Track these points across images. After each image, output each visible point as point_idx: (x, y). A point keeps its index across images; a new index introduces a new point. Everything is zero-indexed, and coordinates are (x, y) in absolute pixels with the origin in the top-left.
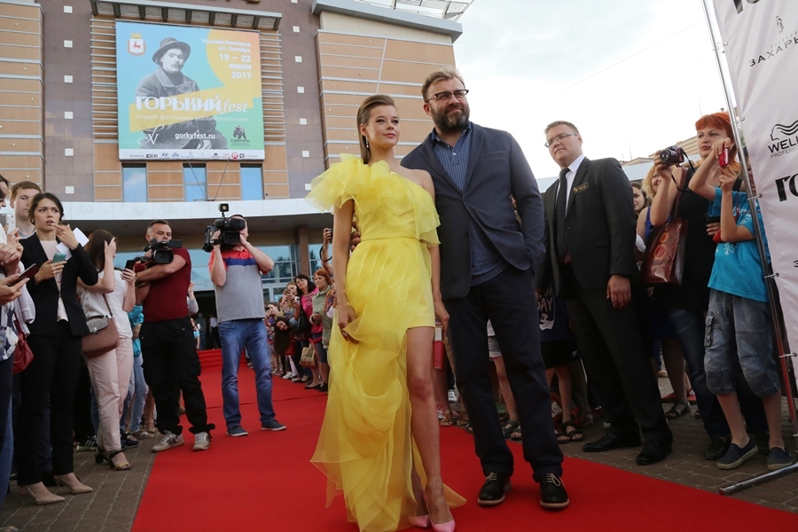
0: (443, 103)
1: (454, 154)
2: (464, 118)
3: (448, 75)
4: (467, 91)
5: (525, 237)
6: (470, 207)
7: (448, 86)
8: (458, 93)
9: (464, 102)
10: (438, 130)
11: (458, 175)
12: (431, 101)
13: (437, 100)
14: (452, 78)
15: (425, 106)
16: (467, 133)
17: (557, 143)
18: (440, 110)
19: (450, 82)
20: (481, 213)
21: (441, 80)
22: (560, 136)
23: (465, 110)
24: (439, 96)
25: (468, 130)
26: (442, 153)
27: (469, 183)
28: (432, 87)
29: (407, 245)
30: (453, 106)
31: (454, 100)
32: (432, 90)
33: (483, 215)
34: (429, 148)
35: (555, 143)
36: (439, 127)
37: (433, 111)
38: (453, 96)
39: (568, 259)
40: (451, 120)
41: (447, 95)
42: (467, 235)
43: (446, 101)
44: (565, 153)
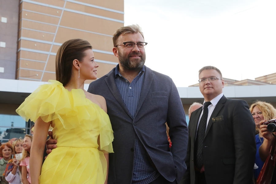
0: (128, 50)
1: (130, 88)
2: (142, 63)
3: (134, 30)
4: (146, 44)
5: (174, 155)
6: (137, 130)
7: (133, 38)
8: (140, 44)
9: (143, 51)
10: (121, 68)
11: (132, 105)
12: (119, 47)
13: (124, 46)
14: (137, 33)
15: (114, 49)
16: (141, 74)
17: (209, 82)
18: (125, 55)
19: (135, 35)
20: (144, 135)
21: (129, 33)
22: (212, 78)
23: (143, 57)
24: (126, 44)
25: (143, 72)
26: (122, 86)
27: (139, 112)
28: (121, 37)
29: (93, 154)
30: (135, 53)
31: (137, 48)
32: (121, 39)
33: (147, 137)
34: (112, 79)
35: (207, 81)
36: (122, 66)
37: (119, 54)
38: (136, 46)
39: (203, 169)
40: (133, 64)
41: (131, 44)
42: (132, 150)
43: (131, 49)
44: (212, 91)
